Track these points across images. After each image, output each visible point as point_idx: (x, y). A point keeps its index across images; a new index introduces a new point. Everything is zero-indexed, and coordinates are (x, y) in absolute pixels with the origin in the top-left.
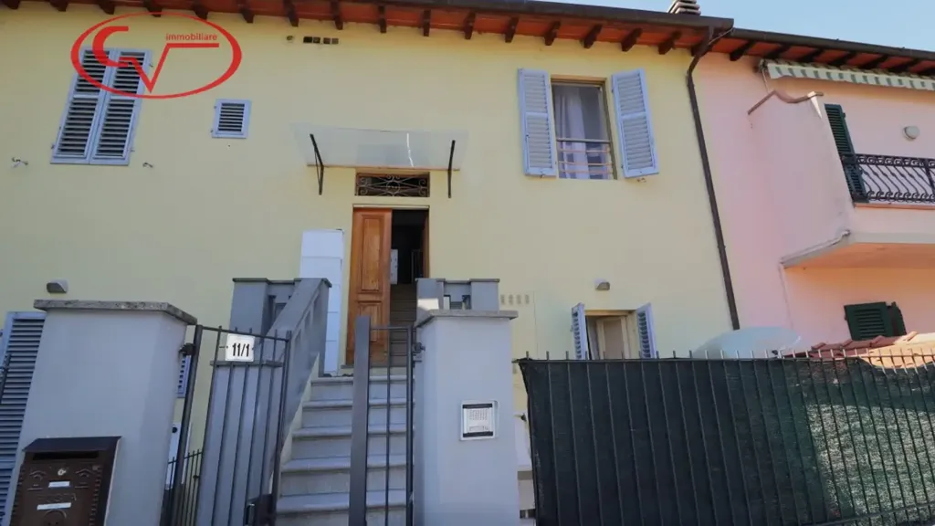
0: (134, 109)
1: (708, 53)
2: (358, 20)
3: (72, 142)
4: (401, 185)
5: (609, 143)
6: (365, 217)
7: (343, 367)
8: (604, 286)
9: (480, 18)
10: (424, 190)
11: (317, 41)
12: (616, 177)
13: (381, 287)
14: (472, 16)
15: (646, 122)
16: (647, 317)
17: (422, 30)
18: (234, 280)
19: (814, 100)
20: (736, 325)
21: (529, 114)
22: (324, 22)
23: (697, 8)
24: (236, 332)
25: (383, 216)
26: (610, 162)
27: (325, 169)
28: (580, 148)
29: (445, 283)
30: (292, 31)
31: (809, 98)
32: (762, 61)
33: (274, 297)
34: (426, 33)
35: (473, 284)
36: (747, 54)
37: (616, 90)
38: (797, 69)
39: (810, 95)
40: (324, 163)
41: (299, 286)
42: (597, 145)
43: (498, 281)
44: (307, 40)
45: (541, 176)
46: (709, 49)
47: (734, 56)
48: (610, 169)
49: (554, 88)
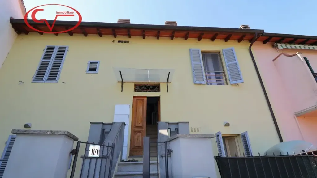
0: (61, 64)
1: (256, 42)
2: (136, 35)
3: (39, 76)
4: (150, 88)
5: (224, 72)
6: (137, 100)
7: (128, 157)
8: (227, 125)
9: (176, 33)
10: (158, 90)
11: (122, 42)
12: (227, 84)
13: (143, 125)
14: (173, 32)
15: (237, 65)
16: (246, 136)
17: (157, 37)
18: (91, 123)
19: (299, 55)
20: (281, 140)
21: (195, 63)
22: (125, 36)
23: (249, 28)
24: (93, 144)
25: (143, 99)
26: (224, 79)
27: (124, 83)
28: (213, 74)
29: (169, 124)
30: (114, 39)
31: (296, 55)
32: (275, 44)
33: (105, 129)
34: (158, 38)
35: (179, 124)
36: (269, 41)
37: (224, 55)
38: (289, 46)
39: (297, 53)
40: (124, 81)
41: (114, 125)
42: (219, 73)
43: (188, 123)
44: (119, 42)
45: (200, 84)
46: (256, 40)
47: (265, 42)
48: (225, 81)
49: (202, 55)
